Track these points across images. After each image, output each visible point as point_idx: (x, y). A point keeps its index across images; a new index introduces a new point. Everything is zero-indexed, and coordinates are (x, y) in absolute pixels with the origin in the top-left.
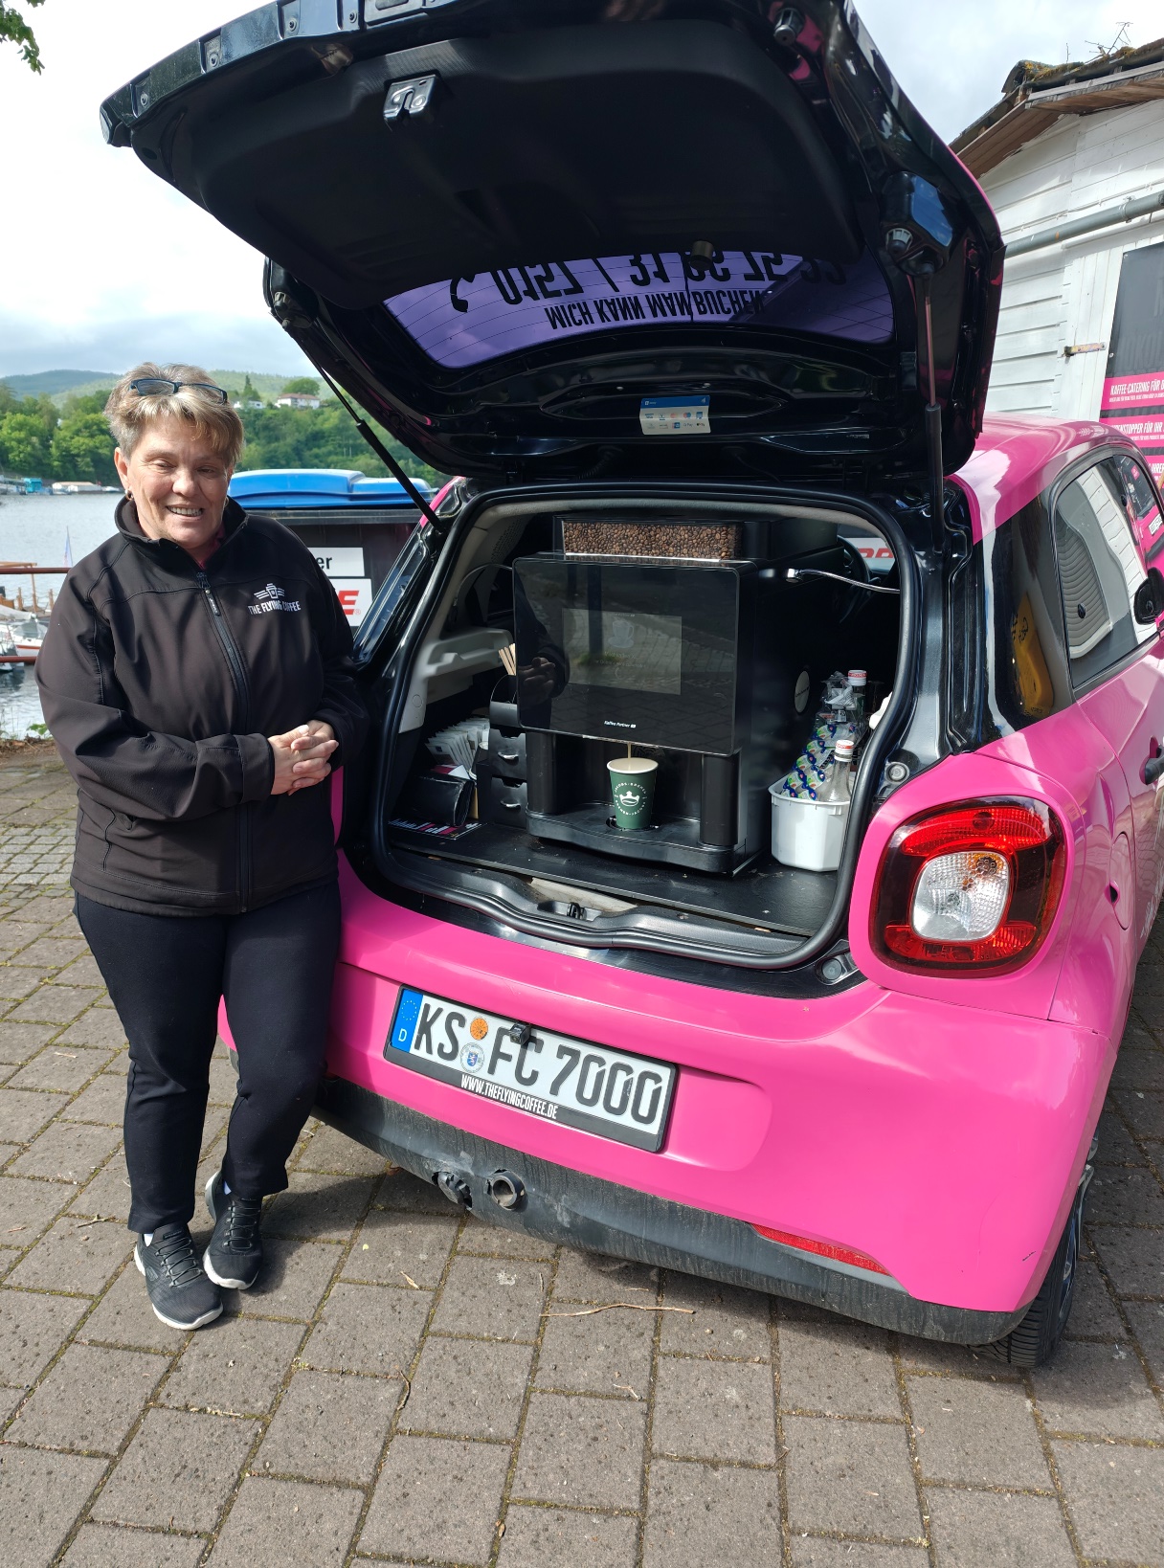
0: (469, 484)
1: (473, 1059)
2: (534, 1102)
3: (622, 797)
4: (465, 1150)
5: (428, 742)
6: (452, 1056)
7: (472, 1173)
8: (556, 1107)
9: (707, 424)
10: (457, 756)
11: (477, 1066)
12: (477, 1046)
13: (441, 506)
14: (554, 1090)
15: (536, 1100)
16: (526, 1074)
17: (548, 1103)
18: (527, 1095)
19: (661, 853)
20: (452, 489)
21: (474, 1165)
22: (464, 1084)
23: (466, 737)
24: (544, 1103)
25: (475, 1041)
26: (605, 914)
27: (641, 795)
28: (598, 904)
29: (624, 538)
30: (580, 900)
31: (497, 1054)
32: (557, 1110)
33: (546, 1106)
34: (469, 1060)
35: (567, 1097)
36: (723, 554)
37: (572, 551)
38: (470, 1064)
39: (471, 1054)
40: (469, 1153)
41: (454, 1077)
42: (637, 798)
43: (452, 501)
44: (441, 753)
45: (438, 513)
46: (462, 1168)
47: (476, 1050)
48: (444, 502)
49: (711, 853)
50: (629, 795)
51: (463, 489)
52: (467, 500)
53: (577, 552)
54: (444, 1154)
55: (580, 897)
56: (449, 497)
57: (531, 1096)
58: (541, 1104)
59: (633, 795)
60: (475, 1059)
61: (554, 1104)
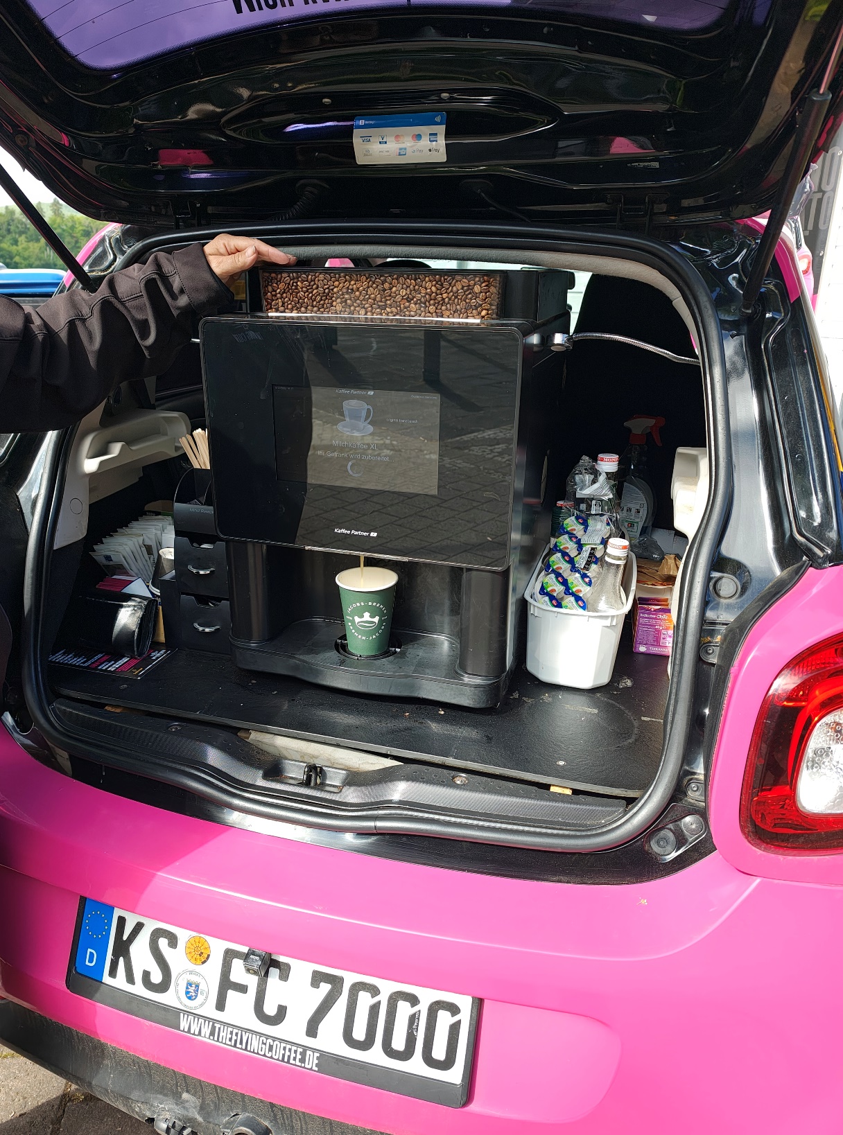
0: (125, 233)
1: (192, 991)
2: (284, 1049)
3: (357, 619)
4: (187, 1091)
5: (94, 551)
6: (163, 987)
7: (200, 1119)
8: (317, 1055)
9: (443, 150)
10: (134, 567)
11: (200, 998)
12: (197, 974)
13: (90, 260)
14: (312, 1031)
15: (288, 1047)
16: (270, 1009)
17: (305, 1048)
18: (274, 1039)
19: (412, 687)
20: (103, 241)
21: (202, 1108)
22: (184, 1024)
23: (141, 542)
24: (300, 1050)
25: (192, 967)
26: (355, 779)
27: (381, 615)
28: (341, 761)
29: (347, 293)
30: (317, 757)
31: (226, 984)
32: (318, 1058)
33: (303, 1054)
34: (187, 993)
35: (330, 1039)
36: (484, 313)
37: (277, 310)
38: (190, 998)
39: (189, 984)
40: (194, 1095)
41: (170, 1016)
42: (376, 619)
43: (103, 255)
44: (111, 563)
45: (86, 268)
46: (185, 1113)
47: (194, 979)
48: (94, 256)
49: (477, 686)
50: (367, 616)
51: (117, 241)
52: (123, 253)
53: (284, 312)
54: (160, 1096)
55: (316, 753)
56: (100, 250)
57: (282, 1041)
58: (295, 1052)
59: (371, 617)
60: (196, 991)
61: (314, 1050)
